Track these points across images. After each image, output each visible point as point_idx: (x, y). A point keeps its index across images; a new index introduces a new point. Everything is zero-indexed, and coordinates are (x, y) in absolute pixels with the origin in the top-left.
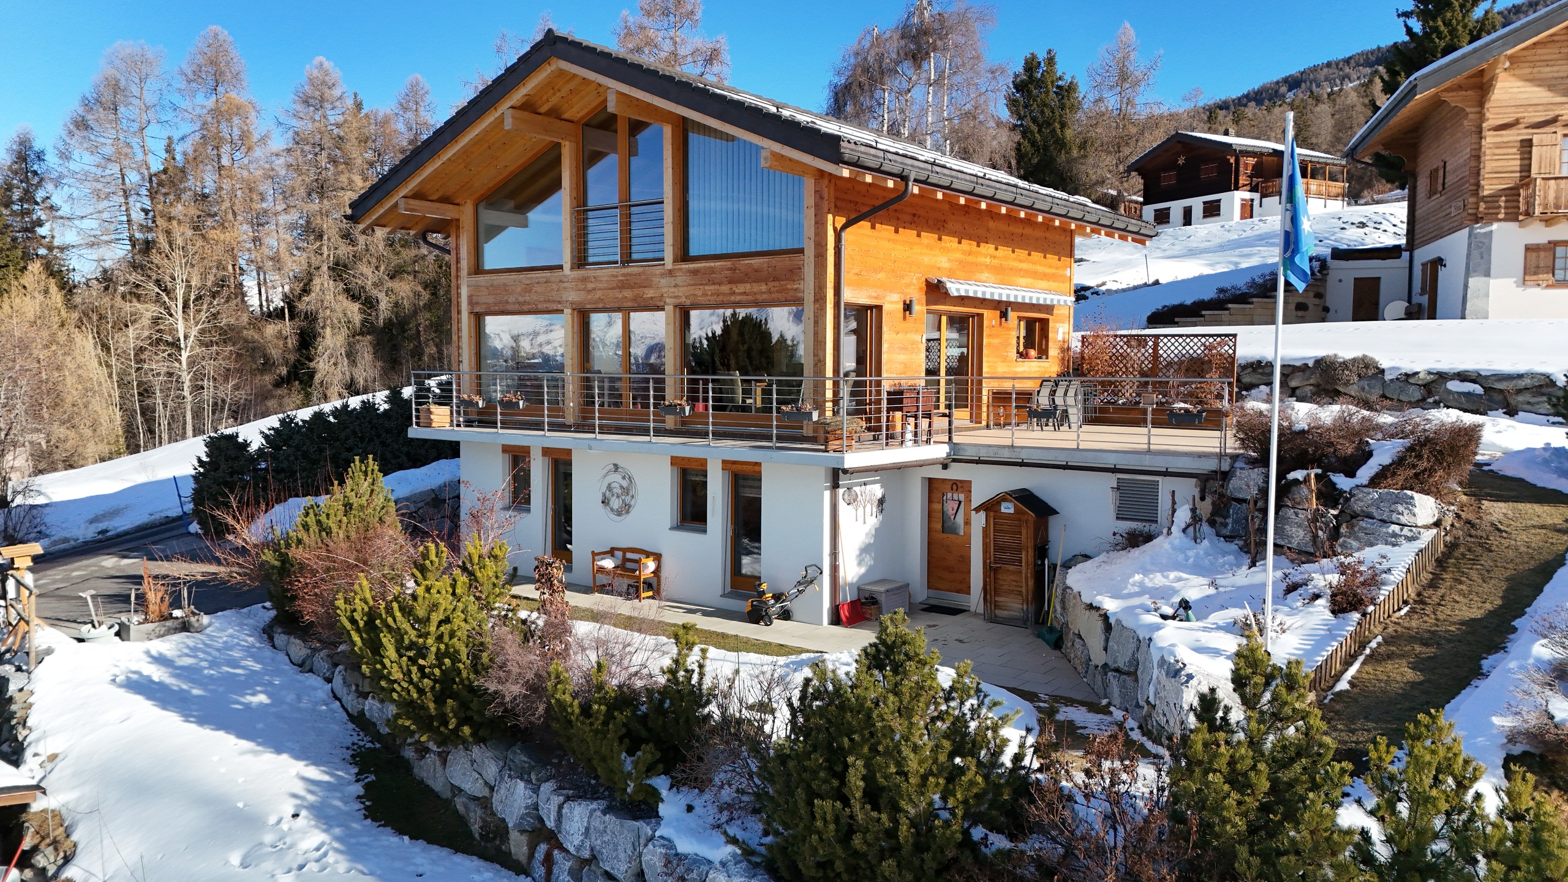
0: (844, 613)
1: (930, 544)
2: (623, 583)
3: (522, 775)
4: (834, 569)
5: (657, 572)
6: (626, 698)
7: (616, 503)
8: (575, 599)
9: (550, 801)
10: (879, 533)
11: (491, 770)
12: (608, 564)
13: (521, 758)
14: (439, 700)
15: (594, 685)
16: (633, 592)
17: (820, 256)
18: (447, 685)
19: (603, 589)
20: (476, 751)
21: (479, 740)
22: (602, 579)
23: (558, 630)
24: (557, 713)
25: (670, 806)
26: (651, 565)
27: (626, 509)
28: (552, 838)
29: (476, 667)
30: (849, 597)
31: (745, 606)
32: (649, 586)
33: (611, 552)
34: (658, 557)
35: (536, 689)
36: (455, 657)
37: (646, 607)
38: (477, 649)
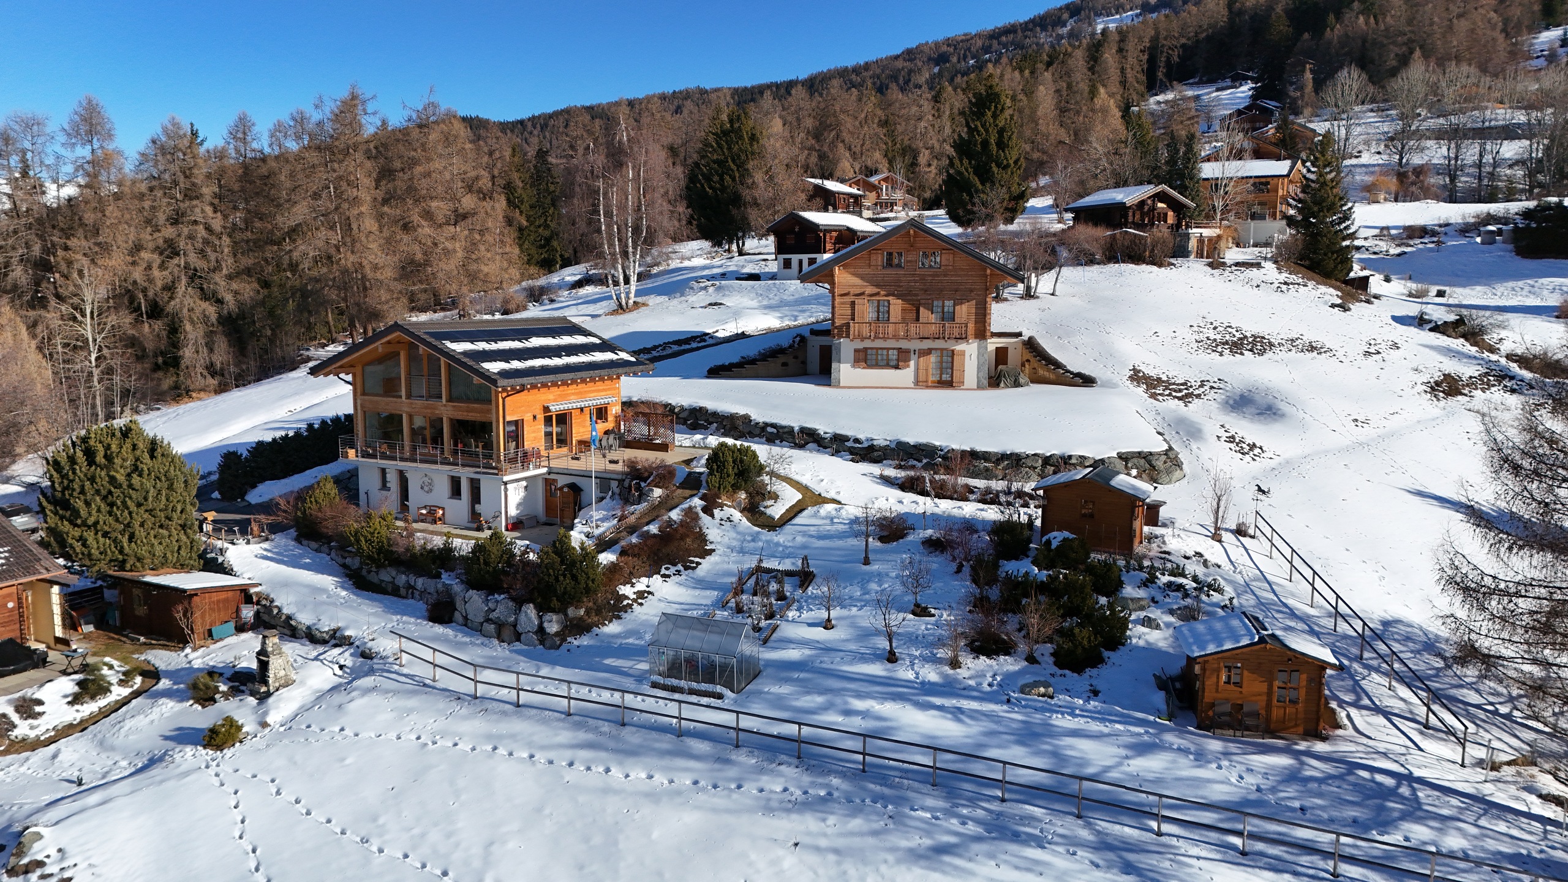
0: (510, 527)
1: (547, 501)
2: (429, 519)
3: (403, 573)
4: (506, 512)
5: (443, 514)
6: (432, 551)
7: (426, 488)
8: (415, 525)
9: (412, 579)
10: (525, 499)
11: (394, 573)
12: (424, 512)
13: (403, 569)
14: (378, 554)
15: (423, 547)
16: (434, 522)
17: (497, 407)
18: (380, 550)
19: (422, 521)
20: (389, 569)
21: (390, 565)
22: (422, 517)
23: (411, 534)
24: (414, 555)
25: (444, 576)
26: (441, 512)
27: (431, 490)
28: (413, 588)
29: (389, 545)
30: (511, 521)
31: (475, 525)
32: (440, 519)
33: (425, 507)
34: (443, 509)
35: (407, 550)
36: (382, 542)
37: (439, 527)
38: (389, 539)
